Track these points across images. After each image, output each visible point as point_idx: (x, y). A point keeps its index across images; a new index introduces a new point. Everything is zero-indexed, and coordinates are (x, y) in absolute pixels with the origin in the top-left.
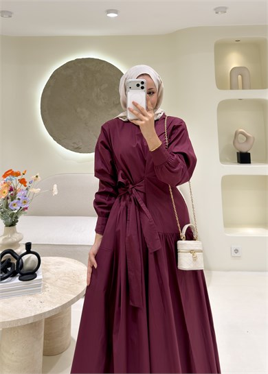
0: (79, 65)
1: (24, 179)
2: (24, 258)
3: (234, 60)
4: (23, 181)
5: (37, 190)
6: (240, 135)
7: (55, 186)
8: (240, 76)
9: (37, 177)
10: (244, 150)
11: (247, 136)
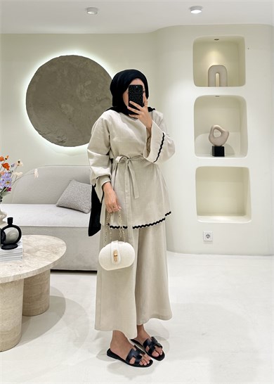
0: (63, 62)
1: (7, 164)
2: (6, 231)
3: (214, 58)
4: (6, 166)
5: (19, 174)
6: (216, 130)
7: (36, 170)
8: (217, 75)
9: (19, 162)
10: (219, 144)
11: (222, 132)
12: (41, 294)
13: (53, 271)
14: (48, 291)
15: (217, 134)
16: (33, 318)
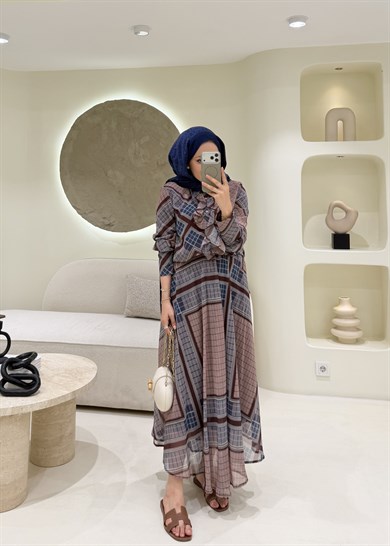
0: (110, 110)
3: (336, 98)
6: (336, 208)
8: (340, 123)
10: (341, 230)
11: (347, 212)
12: (61, 438)
13: (80, 407)
14: (72, 434)
15: (339, 215)
16: (49, 470)
